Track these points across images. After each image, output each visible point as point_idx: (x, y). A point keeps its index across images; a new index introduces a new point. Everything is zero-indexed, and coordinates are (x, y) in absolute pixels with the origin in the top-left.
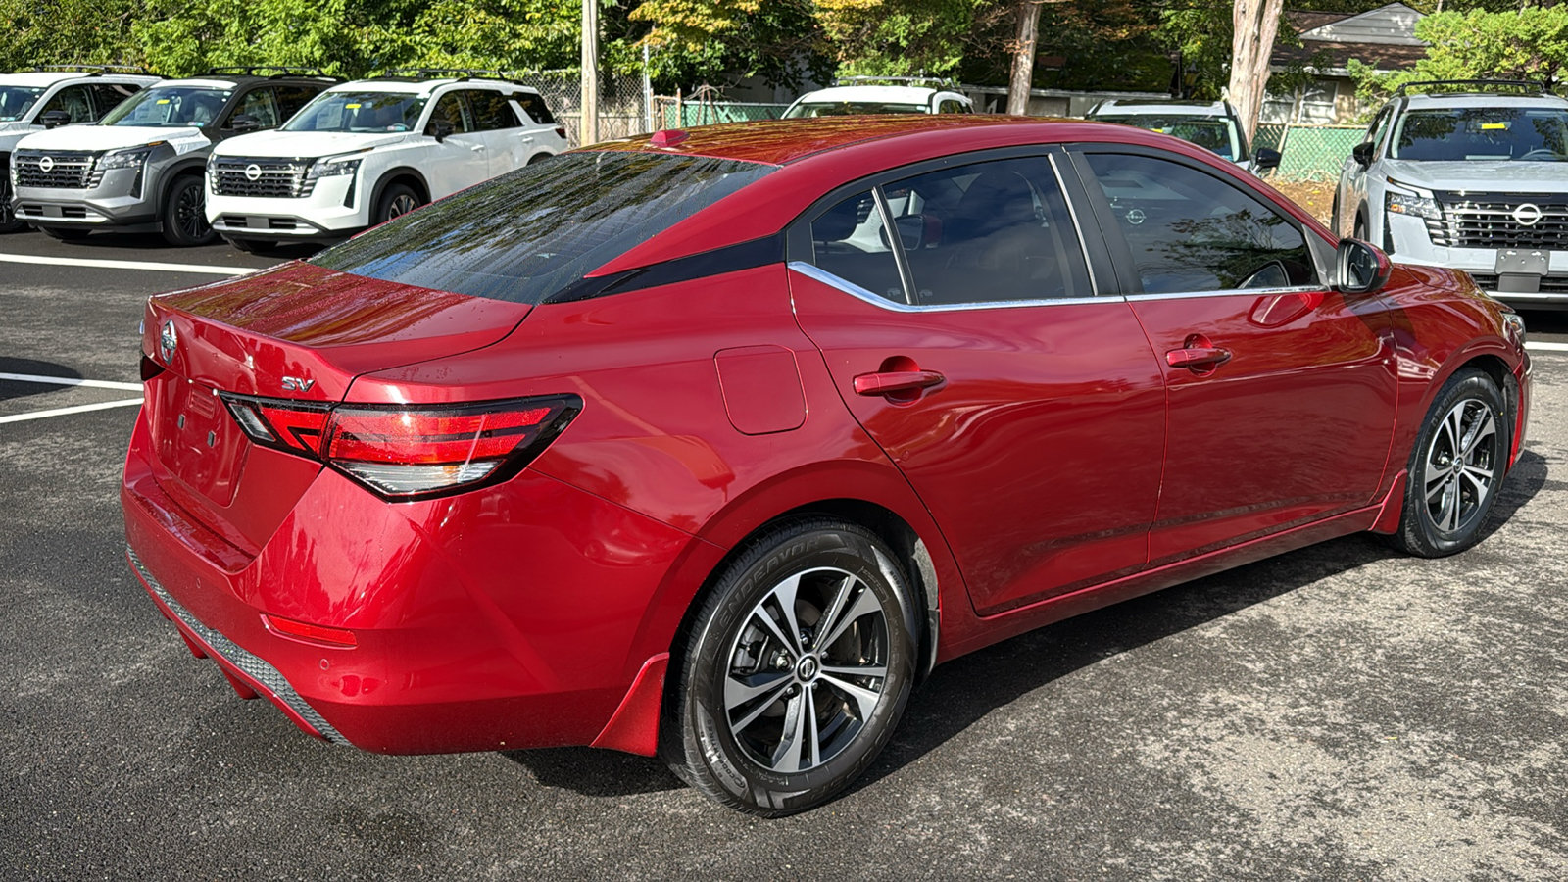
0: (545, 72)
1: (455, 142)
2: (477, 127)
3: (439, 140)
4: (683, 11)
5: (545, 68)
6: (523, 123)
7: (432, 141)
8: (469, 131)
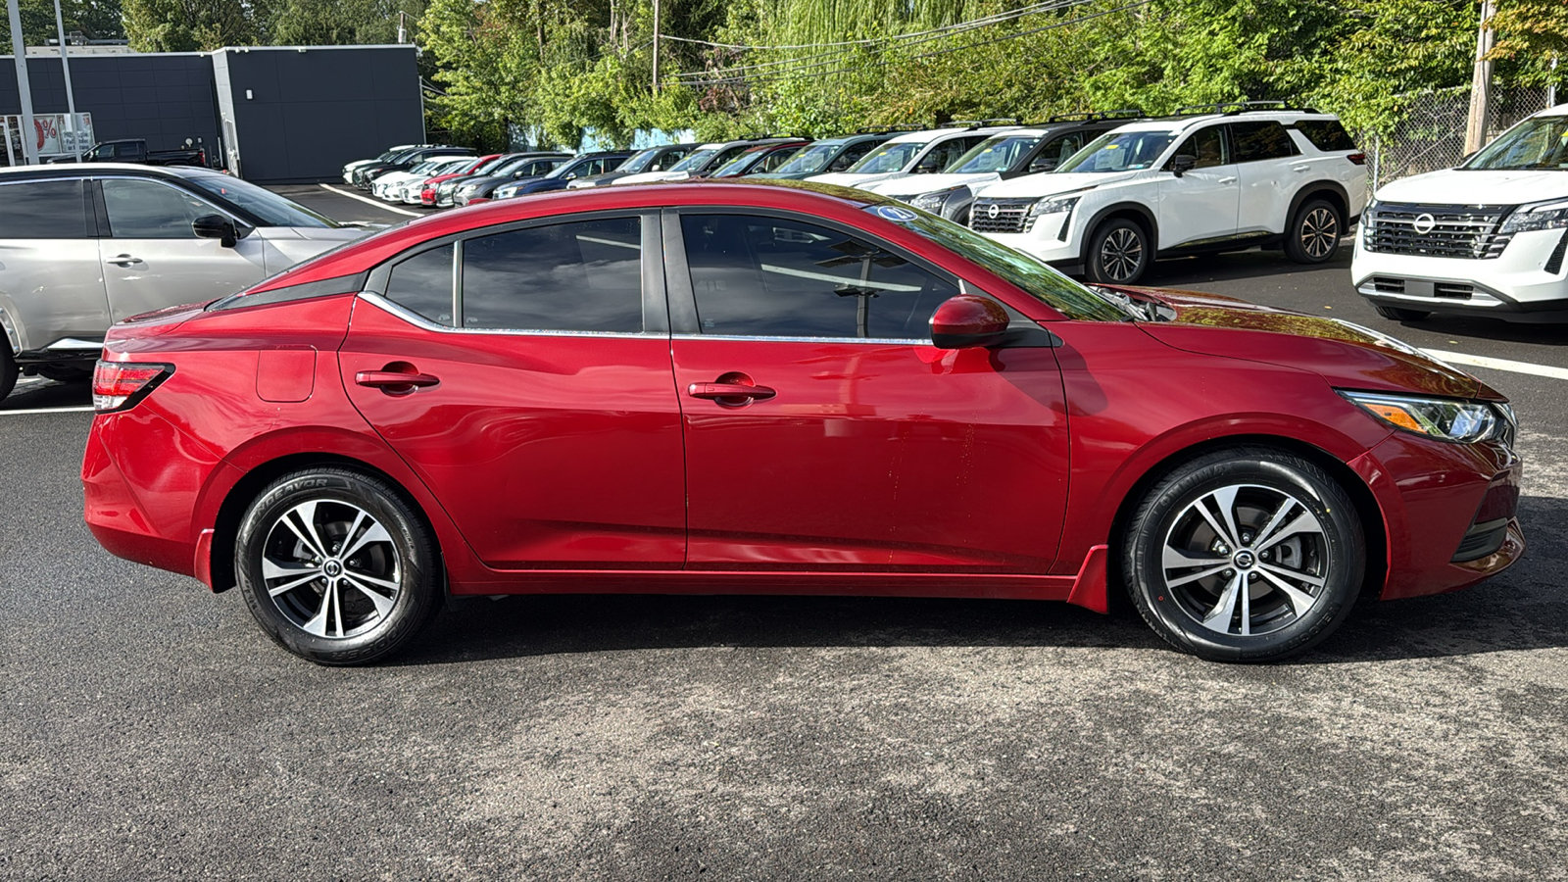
0: (1439, 91)
1: (1198, 175)
2: (1234, 159)
3: (1179, 175)
4: (1533, 16)
5: (1437, 87)
6: (1302, 151)
7: (1170, 176)
8: (1226, 163)
